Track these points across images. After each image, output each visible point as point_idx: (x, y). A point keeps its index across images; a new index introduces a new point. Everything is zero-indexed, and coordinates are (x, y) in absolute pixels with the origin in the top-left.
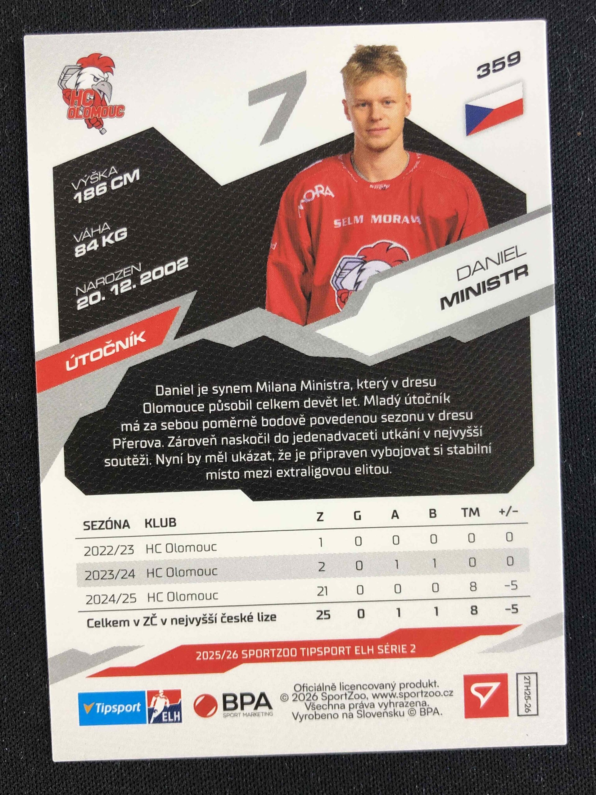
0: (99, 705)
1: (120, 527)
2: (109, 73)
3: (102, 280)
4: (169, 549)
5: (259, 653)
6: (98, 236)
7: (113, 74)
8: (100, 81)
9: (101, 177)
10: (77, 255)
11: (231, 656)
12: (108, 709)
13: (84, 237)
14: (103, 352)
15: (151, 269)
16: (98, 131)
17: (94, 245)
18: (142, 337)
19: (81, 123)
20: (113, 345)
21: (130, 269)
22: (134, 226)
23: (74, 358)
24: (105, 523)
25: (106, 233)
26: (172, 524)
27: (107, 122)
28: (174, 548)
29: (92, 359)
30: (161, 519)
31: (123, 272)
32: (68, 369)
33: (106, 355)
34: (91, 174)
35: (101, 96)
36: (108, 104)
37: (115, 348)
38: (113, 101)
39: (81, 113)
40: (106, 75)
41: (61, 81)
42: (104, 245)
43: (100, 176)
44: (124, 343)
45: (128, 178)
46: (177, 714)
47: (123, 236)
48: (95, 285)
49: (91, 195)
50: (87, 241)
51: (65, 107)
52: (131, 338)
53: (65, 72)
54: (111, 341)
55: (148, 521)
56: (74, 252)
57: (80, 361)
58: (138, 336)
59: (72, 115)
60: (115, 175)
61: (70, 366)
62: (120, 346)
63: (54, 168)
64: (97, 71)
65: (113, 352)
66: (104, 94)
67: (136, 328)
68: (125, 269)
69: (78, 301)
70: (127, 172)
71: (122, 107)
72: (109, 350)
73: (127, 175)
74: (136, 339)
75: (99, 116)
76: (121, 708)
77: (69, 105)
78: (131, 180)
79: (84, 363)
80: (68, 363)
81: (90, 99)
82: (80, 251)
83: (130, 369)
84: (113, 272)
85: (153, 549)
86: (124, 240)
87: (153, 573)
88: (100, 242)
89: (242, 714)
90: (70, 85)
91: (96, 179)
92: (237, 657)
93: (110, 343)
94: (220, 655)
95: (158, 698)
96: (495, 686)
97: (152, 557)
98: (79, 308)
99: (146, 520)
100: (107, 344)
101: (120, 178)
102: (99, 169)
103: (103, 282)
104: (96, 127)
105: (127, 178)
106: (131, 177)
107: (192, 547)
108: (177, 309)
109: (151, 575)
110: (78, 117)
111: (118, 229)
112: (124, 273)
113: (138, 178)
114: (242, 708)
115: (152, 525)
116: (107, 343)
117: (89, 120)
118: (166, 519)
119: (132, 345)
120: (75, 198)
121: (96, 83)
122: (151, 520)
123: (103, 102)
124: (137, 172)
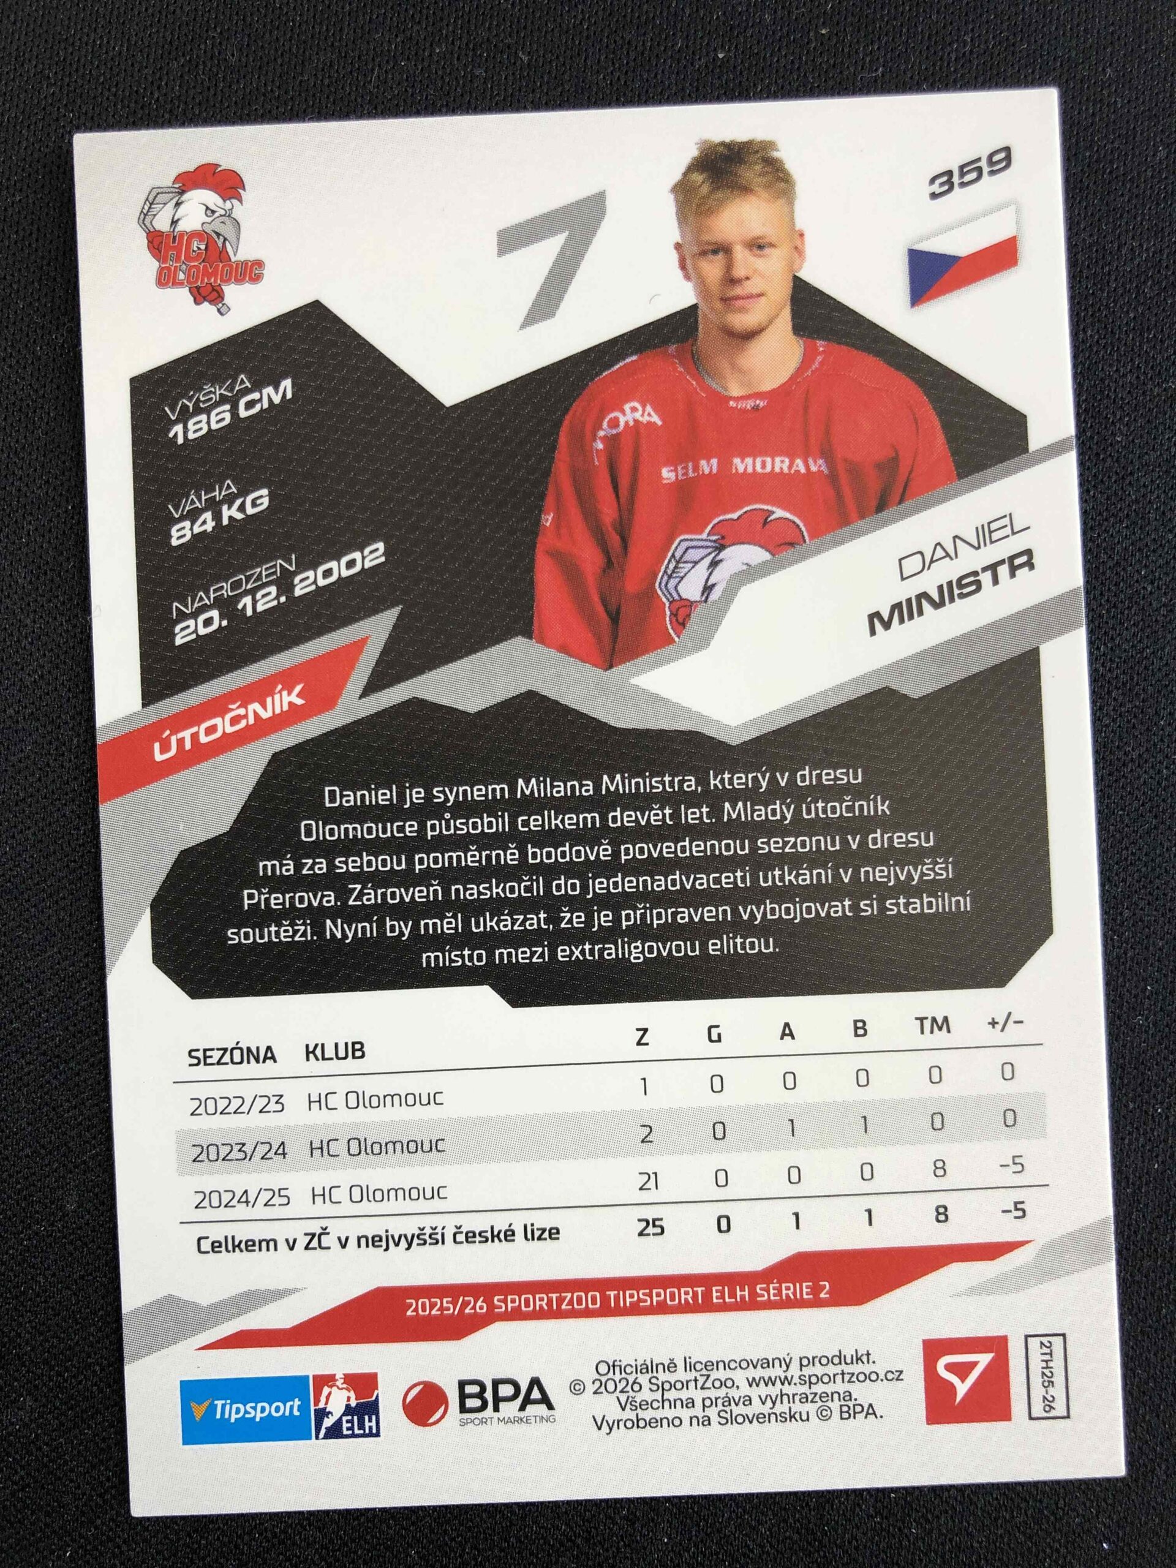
0: (219, 1403)
1: (257, 1061)
2: (235, 201)
3: (222, 587)
4: (353, 1102)
5: (527, 1302)
6: (214, 506)
7: (240, 201)
8: (217, 215)
9: (220, 394)
10: (175, 542)
11: (474, 1308)
12: (238, 1411)
13: (187, 508)
14: (223, 725)
15: (314, 566)
16: (214, 309)
17: (207, 523)
18: (298, 696)
19: (183, 294)
20: (242, 711)
21: (275, 566)
22: (283, 484)
23: (169, 736)
24: (228, 1054)
25: (230, 500)
26: (359, 1054)
27: (232, 292)
28: (361, 1100)
29: (204, 739)
30: (336, 1045)
31: (261, 572)
32: (159, 757)
33: (230, 730)
34: (201, 389)
35: (220, 245)
36: (233, 259)
37: (246, 716)
38: (244, 252)
39: (182, 276)
40: (228, 205)
41: (145, 216)
42: (225, 522)
43: (218, 393)
44: (264, 707)
45: (271, 395)
46: (370, 1420)
47: (262, 504)
48: (209, 599)
49: (201, 429)
50: (193, 515)
51: (152, 265)
52: (277, 697)
53: (151, 199)
54: (238, 704)
55: (311, 1049)
56: (171, 537)
57: (181, 742)
58: (289, 694)
59: (165, 279)
60: (246, 392)
61: (162, 752)
62: (255, 713)
63: (132, 380)
64: (210, 197)
65: (243, 724)
66: (225, 239)
67: (287, 679)
68: (264, 567)
69: (177, 629)
70: (269, 385)
71: (259, 264)
72: (234, 721)
73: (270, 390)
74: (286, 699)
75: (215, 281)
76: (263, 1410)
77: (159, 261)
78: (277, 400)
79: (188, 746)
80: (157, 746)
81: (199, 249)
82: (180, 534)
83: (276, 757)
84: (242, 571)
85: (320, 1102)
86: (262, 512)
87: (321, 1148)
88: (217, 517)
89: (495, 1420)
90: (162, 223)
91: (212, 398)
92: (485, 1310)
93: (238, 707)
94: (451, 1306)
95: (335, 1388)
96: (983, 1359)
97: (319, 1116)
98: (178, 641)
99: (307, 1046)
100: (232, 710)
101: (256, 396)
102: (217, 380)
103: (224, 592)
104: (211, 302)
105: (269, 395)
106: (277, 393)
107: (396, 1098)
108: (364, 641)
109: (317, 1153)
110: (177, 284)
111: (253, 491)
112: (264, 573)
113: (289, 395)
114: (496, 1409)
115: (320, 1057)
116: (231, 707)
117: (198, 288)
118: (346, 1044)
119: (278, 711)
120: (171, 435)
121: (209, 220)
122: (316, 1045)
123: (223, 255)
124: (287, 384)
